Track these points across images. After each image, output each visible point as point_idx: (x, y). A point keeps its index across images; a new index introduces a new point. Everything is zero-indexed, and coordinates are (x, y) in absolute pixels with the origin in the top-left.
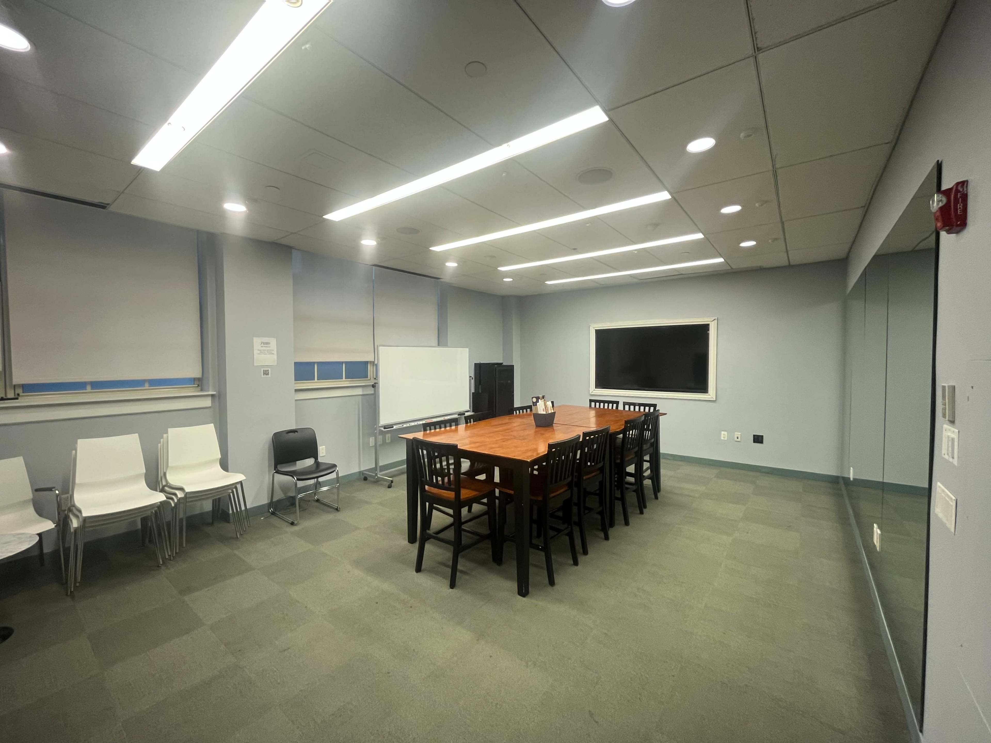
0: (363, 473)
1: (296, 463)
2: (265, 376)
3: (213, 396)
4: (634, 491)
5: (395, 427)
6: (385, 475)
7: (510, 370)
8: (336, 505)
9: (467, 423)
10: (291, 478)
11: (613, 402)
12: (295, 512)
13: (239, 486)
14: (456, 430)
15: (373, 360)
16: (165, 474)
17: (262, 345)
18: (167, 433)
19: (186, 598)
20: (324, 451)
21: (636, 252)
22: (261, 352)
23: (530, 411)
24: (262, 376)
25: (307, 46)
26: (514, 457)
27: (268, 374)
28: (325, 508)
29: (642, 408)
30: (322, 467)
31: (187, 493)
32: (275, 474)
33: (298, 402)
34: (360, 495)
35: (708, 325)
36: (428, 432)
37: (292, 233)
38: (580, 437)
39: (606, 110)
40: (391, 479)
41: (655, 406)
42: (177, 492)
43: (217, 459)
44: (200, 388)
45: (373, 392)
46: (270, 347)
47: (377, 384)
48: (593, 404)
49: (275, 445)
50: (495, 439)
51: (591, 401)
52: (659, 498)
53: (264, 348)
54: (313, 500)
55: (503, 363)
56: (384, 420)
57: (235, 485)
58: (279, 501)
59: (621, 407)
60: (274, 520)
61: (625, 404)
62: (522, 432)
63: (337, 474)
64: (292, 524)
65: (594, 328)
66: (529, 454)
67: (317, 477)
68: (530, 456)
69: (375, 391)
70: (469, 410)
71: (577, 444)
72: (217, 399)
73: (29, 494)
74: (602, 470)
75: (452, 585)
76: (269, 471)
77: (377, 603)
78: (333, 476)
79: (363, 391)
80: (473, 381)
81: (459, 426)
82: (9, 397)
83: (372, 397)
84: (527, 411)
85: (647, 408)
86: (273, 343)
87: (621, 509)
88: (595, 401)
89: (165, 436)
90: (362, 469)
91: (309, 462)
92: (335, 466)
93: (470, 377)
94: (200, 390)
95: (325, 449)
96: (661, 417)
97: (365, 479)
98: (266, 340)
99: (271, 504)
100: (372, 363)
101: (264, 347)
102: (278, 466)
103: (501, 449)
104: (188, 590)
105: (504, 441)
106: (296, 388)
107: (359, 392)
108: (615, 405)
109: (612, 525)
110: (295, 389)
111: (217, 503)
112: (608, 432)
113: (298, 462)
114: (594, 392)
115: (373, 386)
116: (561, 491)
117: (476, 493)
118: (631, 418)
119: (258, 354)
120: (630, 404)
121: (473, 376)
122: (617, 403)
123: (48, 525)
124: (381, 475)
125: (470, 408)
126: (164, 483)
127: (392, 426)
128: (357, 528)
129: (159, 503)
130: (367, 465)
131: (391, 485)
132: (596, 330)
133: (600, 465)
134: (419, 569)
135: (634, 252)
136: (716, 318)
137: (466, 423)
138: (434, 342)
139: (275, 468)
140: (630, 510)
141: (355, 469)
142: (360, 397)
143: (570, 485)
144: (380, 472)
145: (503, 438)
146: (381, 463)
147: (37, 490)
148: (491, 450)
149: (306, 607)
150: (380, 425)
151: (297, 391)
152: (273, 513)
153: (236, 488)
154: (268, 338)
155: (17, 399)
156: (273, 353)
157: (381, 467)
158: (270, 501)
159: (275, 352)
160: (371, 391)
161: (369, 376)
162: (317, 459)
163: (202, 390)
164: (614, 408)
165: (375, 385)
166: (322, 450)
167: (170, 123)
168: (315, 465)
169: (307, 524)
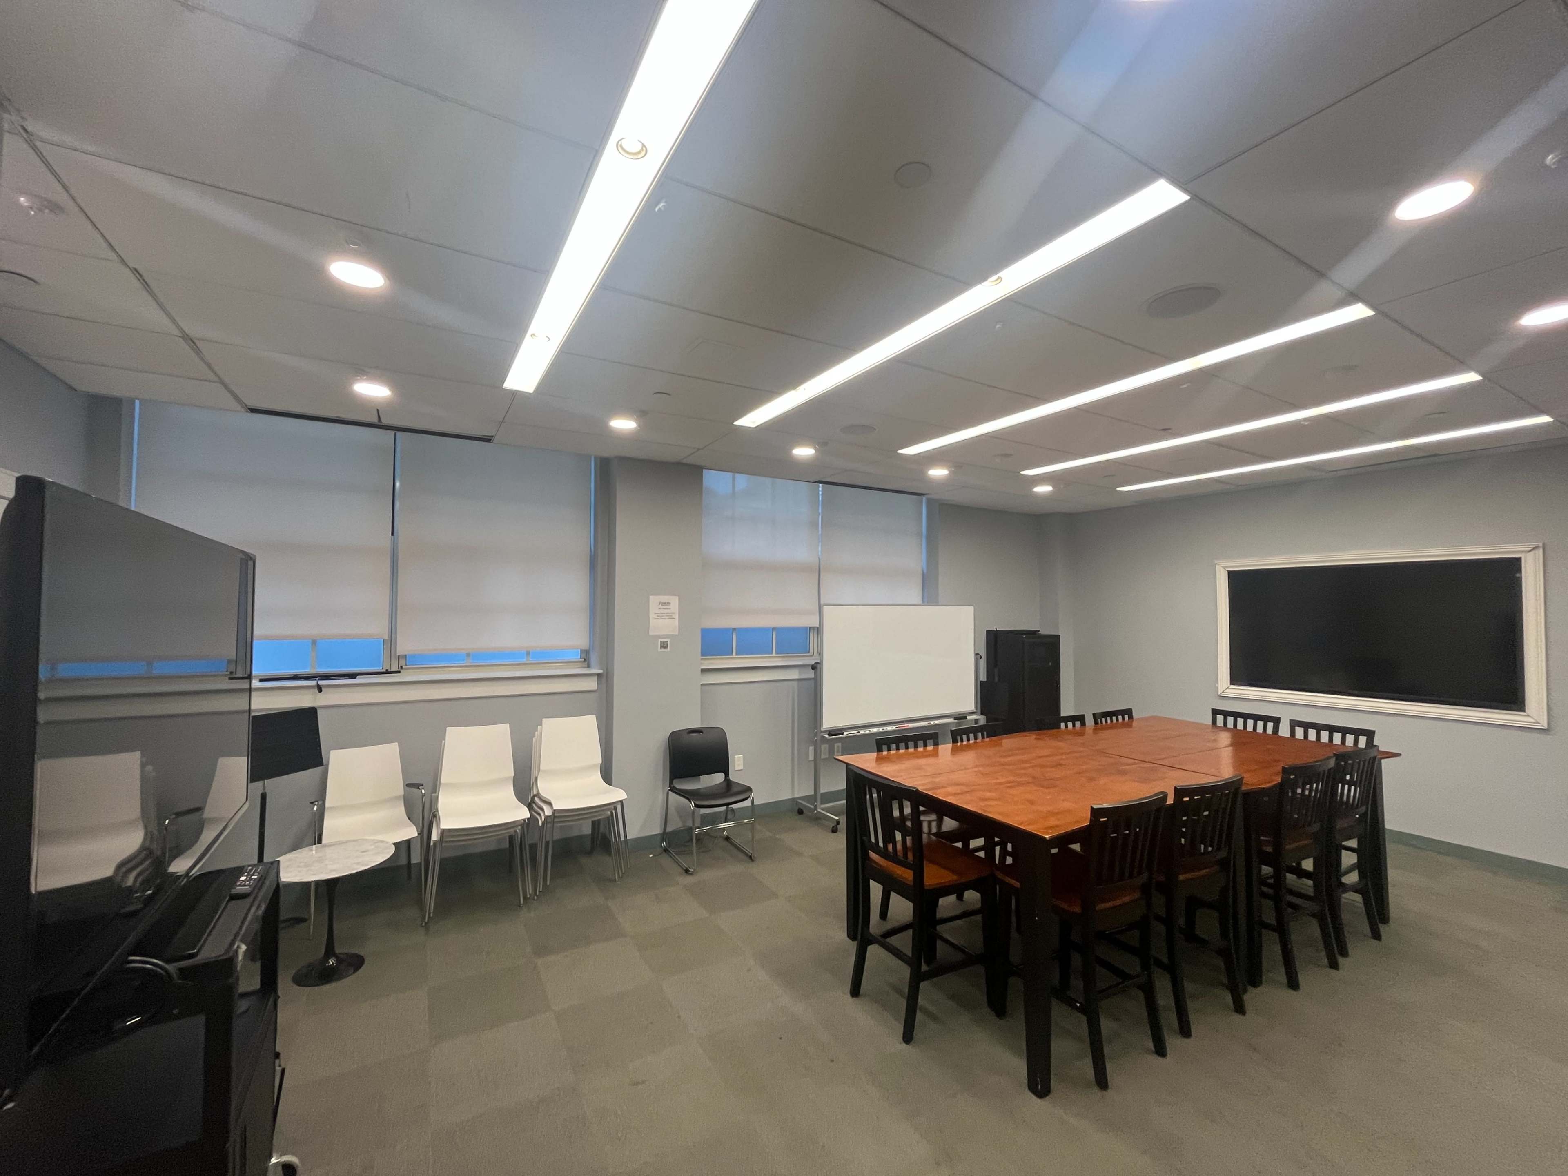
0: (797, 802)
1: (700, 778)
2: (663, 650)
3: (599, 675)
4: (1314, 915)
5: (845, 734)
6: (827, 810)
7: (1052, 644)
8: (749, 851)
9: (955, 741)
10: (686, 801)
11: (1266, 719)
12: (692, 853)
13: (619, 808)
14: (935, 754)
15: (818, 626)
16: (536, 778)
17: (660, 606)
18: (541, 724)
19: (539, 961)
20: (741, 762)
21: (1307, 423)
22: (659, 617)
23: (1081, 725)
24: (659, 650)
25: (661, 205)
26: (1021, 824)
27: (666, 647)
28: (735, 851)
29: (1337, 738)
30: (735, 789)
31: (555, 810)
32: (670, 792)
33: (707, 688)
34: (789, 839)
35: (1519, 560)
36: (885, 753)
37: (699, 449)
38: (1165, 796)
39: (1180, 182)
40: (837, 818)
41: (1370, 734)
42: (545, 807)
43: (599, 764)
44: (586, 663)
45: (812, 676)
46: (670, 609)
47: (818, 665)
48: (1220, 719)
49: (671, 748)
50: (995, 781)
51: (1215, 712)
52: (1383, 937)
53: (662, 611)
54: (721, 837)
55: (1039, 631)
56: (829, 721)
57: (615, 805)
58: (675, 833)
59: (1284, 731)
60: (665, 860)
61: (1294, 724)
62: (1054, 769)
63: (752, 802)
64: (687, 871)
65: (1224, 568)
66: (1053, 822)
67: (727, 805)
68: (1051, 828)
69: (815, 674)
70: (975, 711)
71: (1158, 810)
72: (604, 680)
73: (400, 790)
74: (1224, 864)
75: (908, 1037)
76: (663, 788)
77: (781, 1038)
78: (747, 803)
79: (800, 673)
80: (983, 663)
81: (940, 746)
82: (393, 670)
83: (813, 682)
84: (1074, 725)
85: (1350, 739)
86: (674, 601)
87: (1277, 949)
88: (1226, 714)
89: (539, 727)
90: (796, 796)
91: (718, 778)
92: (749, 790)
93: (977, 654)
94: (586, 666)
95: (742, 759)
96: (1384, 762)
97: (800, 812)
98: (665, 598)
99: (665, 835)
100: (816, 631)
101: (664, 608)
102: (675, 781)
103: (999, 803)
104: (541, 950)
105: (1011, 787)
106: (703, 667)
107: (794, 675)
108: (1270, 725)
109: (1255, 980)
110: (702, 669)
111: (595, 825)
112: (1237, 790)
113: (702, 777)
114: (1227, 690)
115: (814, 667)
116: (1126, 899)
117: (955, 877)
118: (1305, 759)
119: (656, 619)
120: (1307, 726)
121: (983, 653)
122: (1276, 721)
123: (411, 832)
124: (823, 809)
125: (976, 709)
126: (535, 792)
127: (841, 732)
128: (775, 895)
129: (523, 821)
130: (804, 790)
131: (837, 828)
132: (1229, 572)
133: (1223, 854)
134: (855, 991)
135: (1302, 423)
136: (1541, 545)
137: (953, 742)
138: (915, 595)
139: (671, 783)
140: (1300, 954)
141: (785, 794)
142: (796, 683)
143: (1145, 889)
144: (822, 803)
145: (1011, 778)
146: (823, 790)
147: (408, 785)
148: (982, 804)
149: (679, 1017)
150: (822, 730)
151: (703, 671)
152: (666, 850)
153: (615, 809)
154: (666, 597)
155: (399, 672)
156: (673, 617)
157: (823, 795)
158: (662, 832)
159: (677, 617)
160: (811, 674)
161: (811, 651)
162: (728, 776)
163: (589, 666)
164: (1269, 731)
165: (815, 665)
166: (737, 762)
167: (534, 334)
168: (724, 785)
169: (708, 875)
